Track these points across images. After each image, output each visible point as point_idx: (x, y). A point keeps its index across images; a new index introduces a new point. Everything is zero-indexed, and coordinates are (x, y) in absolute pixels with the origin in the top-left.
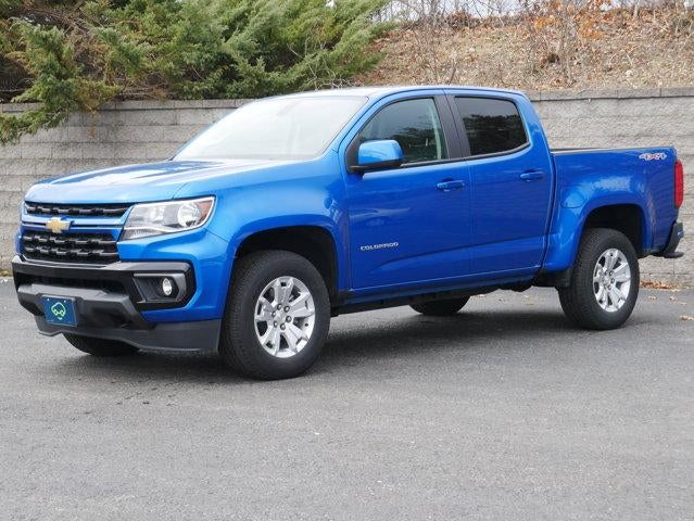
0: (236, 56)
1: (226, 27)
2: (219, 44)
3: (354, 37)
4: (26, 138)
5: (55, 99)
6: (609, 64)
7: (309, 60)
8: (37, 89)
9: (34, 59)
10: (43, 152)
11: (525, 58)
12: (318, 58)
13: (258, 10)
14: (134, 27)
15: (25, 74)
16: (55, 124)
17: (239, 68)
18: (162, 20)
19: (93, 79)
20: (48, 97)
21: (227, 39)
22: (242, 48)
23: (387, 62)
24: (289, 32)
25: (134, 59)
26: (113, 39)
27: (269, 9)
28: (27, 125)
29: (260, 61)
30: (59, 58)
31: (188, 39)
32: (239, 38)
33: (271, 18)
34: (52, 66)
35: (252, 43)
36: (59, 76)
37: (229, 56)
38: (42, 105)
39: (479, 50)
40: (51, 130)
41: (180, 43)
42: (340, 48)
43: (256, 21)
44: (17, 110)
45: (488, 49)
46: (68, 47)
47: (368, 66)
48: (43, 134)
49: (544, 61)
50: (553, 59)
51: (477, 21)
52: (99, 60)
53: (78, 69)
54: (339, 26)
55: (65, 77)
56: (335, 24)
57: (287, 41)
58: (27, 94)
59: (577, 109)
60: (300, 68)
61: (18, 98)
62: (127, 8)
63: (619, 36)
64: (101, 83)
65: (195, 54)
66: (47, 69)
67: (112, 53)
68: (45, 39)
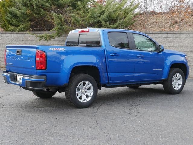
0: (102, 21)
1: (100, 14)
2: (98, 18)
3: (130, 17)
4: (52, 39)
5: (59, 31)
6: (190, 24)
7: (119, 22)
8: (56, 28)
9: (55, 21)
10: (56, 43)
11: (169, 22)
12: (121, 22)
13: (107, 10)
14: (78, 14)
15: (53, 25)
16: (59, 36)
17: (103, 24)
18: (84, 12)
19: (68, 26)
20: (58, 30)
21: (100, 17)
22: (103, 19)
23: (136, 23)
24: (114, 16)
25: (78, 21)
26: (74, 17)
27: (110, 10)
28: (53, 37)
29: (108, 22)
30: (61, 21)
31: (91, 17)
32: (102, 17)
33: (111, 12)
34: (60, 23)
35: (105, 18)
36: (61, 25)
37: (100, 21)
38: (56, 32)
39: (157, 20)
40: (58, 38)
41: (89, 18)
42: (126, 19)
43: (107, 13)
44: (51, 33)
45: (160, 20)
46: (63, 19)
47: (132, 24)
48: (56, 38)
49: (174, 23)
50: (176, 22)
51: (157, 13)
52: (70, 22)
53: (65, 24)
54: (126, 14)
55: (63, 26)
56: (125, 14)
57: (113, 18)
58: (53, 30)
59: (185, 35)
60: (117, 24)
61: (51, 30)
62: (76, 9)
63: (192, 17)
64: (70, 27)
65: (92, 20)
66: (58, 24)
67: (73, 20)
68: (58, 17)
